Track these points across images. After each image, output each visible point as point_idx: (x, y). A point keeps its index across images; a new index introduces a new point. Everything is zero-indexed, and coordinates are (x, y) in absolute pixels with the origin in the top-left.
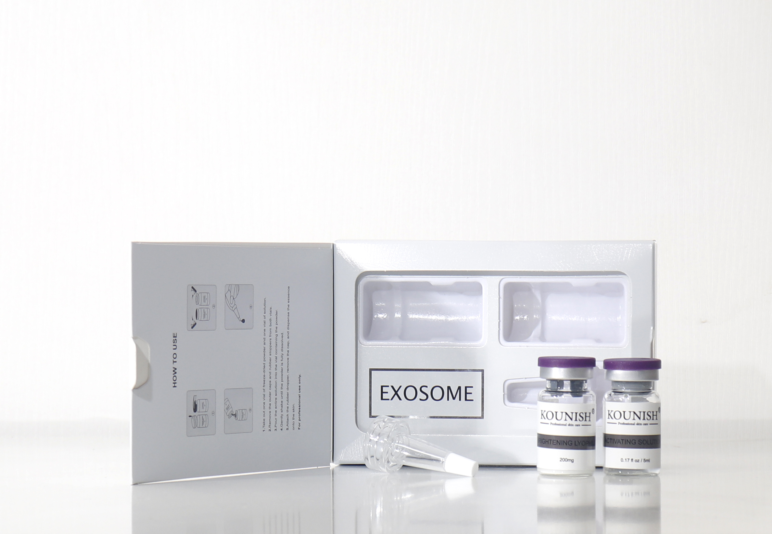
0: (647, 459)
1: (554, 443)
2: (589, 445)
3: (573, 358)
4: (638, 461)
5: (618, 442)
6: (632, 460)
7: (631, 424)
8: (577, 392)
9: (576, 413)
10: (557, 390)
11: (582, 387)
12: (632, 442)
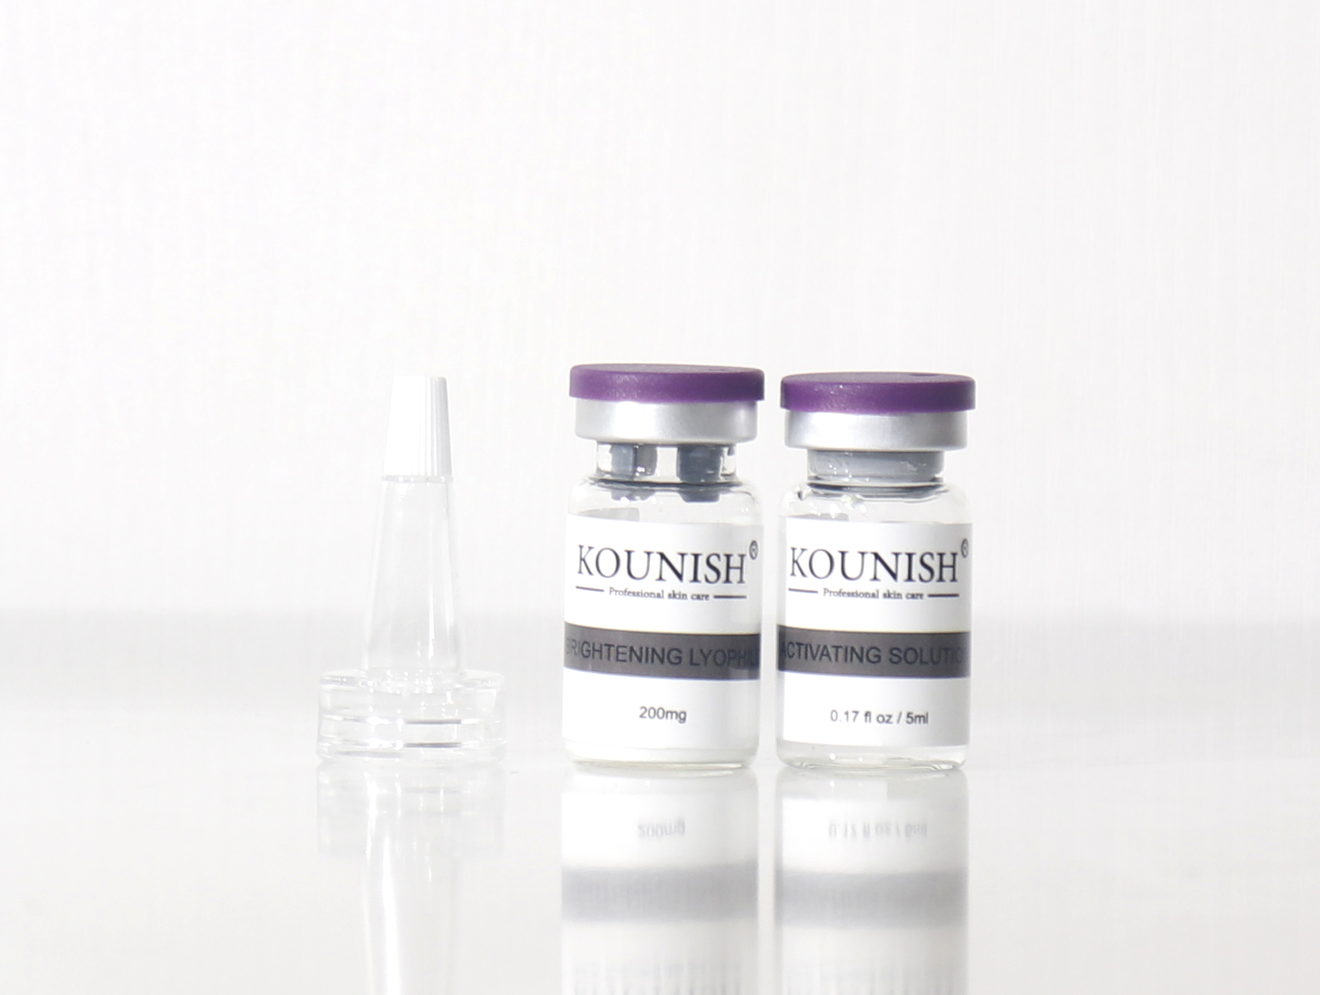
0: (917, 711)
1: (621, 657)
2: (739, 666)
3: (688, 371)
4: (886, 718)
5: (822, 655)
6: (867, 714)
7: (866, 595)
8: (702, 485)
9: (696, 556)
10: (634, 476)
11: (716, 468)
12: (867, 657)
